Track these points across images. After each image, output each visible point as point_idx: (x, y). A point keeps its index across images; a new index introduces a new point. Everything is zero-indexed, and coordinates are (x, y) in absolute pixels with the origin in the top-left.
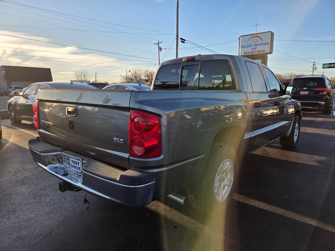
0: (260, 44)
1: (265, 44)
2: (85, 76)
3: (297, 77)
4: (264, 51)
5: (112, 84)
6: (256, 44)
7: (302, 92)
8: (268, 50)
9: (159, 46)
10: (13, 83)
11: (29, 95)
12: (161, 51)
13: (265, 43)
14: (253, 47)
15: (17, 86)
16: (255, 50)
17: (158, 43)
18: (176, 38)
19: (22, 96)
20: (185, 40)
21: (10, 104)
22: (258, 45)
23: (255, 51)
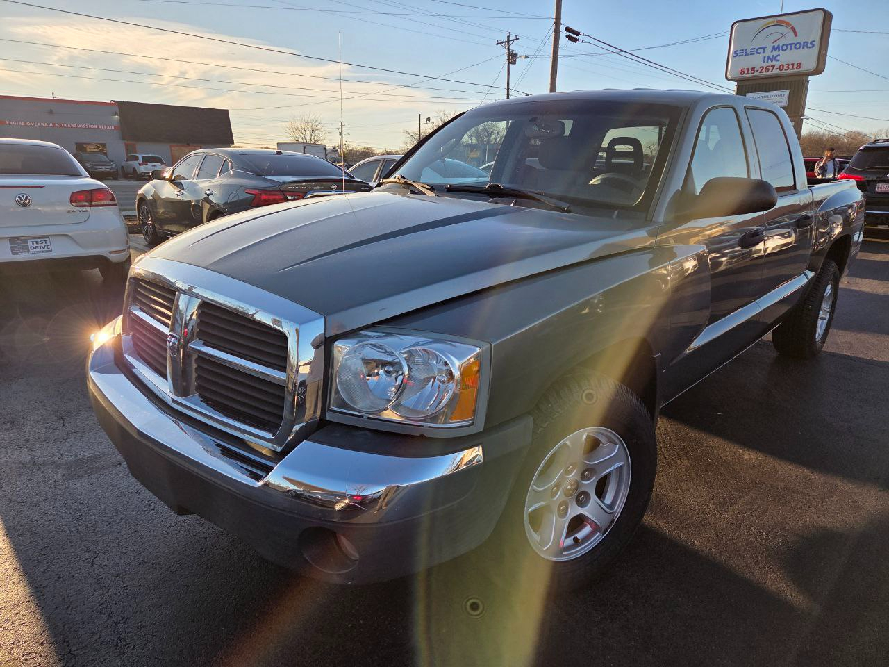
0: (789, 46)
1: (805, 45)
2: (313, 131)
3: (874, 143)
4: (799, 65)
5: (381, 154)
6: (779, 46)
7: (880, 184)
8: (809, 64)
9: (508, 49)
10: (139, 146)
11: (183, 178)
12: (514, 62)
13: (804, 43)
14: (768, 53)
15: (150, 155)
16: (774, 63)
17: (508, 42)
18: (554, 27)
19: (170, 180)
20: (577, 34)
21: (142, 200)
22: (784, 48)
23: (774, 66)
